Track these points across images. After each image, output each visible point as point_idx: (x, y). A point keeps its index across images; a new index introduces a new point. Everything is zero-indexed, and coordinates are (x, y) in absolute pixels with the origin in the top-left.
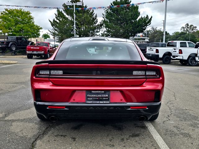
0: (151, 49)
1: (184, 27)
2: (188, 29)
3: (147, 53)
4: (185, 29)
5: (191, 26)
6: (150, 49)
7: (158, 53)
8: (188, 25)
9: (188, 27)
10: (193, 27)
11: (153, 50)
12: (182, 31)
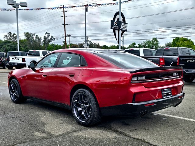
0: (16, 58)
1: (7, 35)
2: (12, 38)
3: (10, 62)
4: (8, 38)
5: (14, 35)
6: (14, 58)
7: (25, 62)
8: (10, 33)
9: (11, 36)
10: (16, 36)
11: (19, 59)
12: (5, 39)
